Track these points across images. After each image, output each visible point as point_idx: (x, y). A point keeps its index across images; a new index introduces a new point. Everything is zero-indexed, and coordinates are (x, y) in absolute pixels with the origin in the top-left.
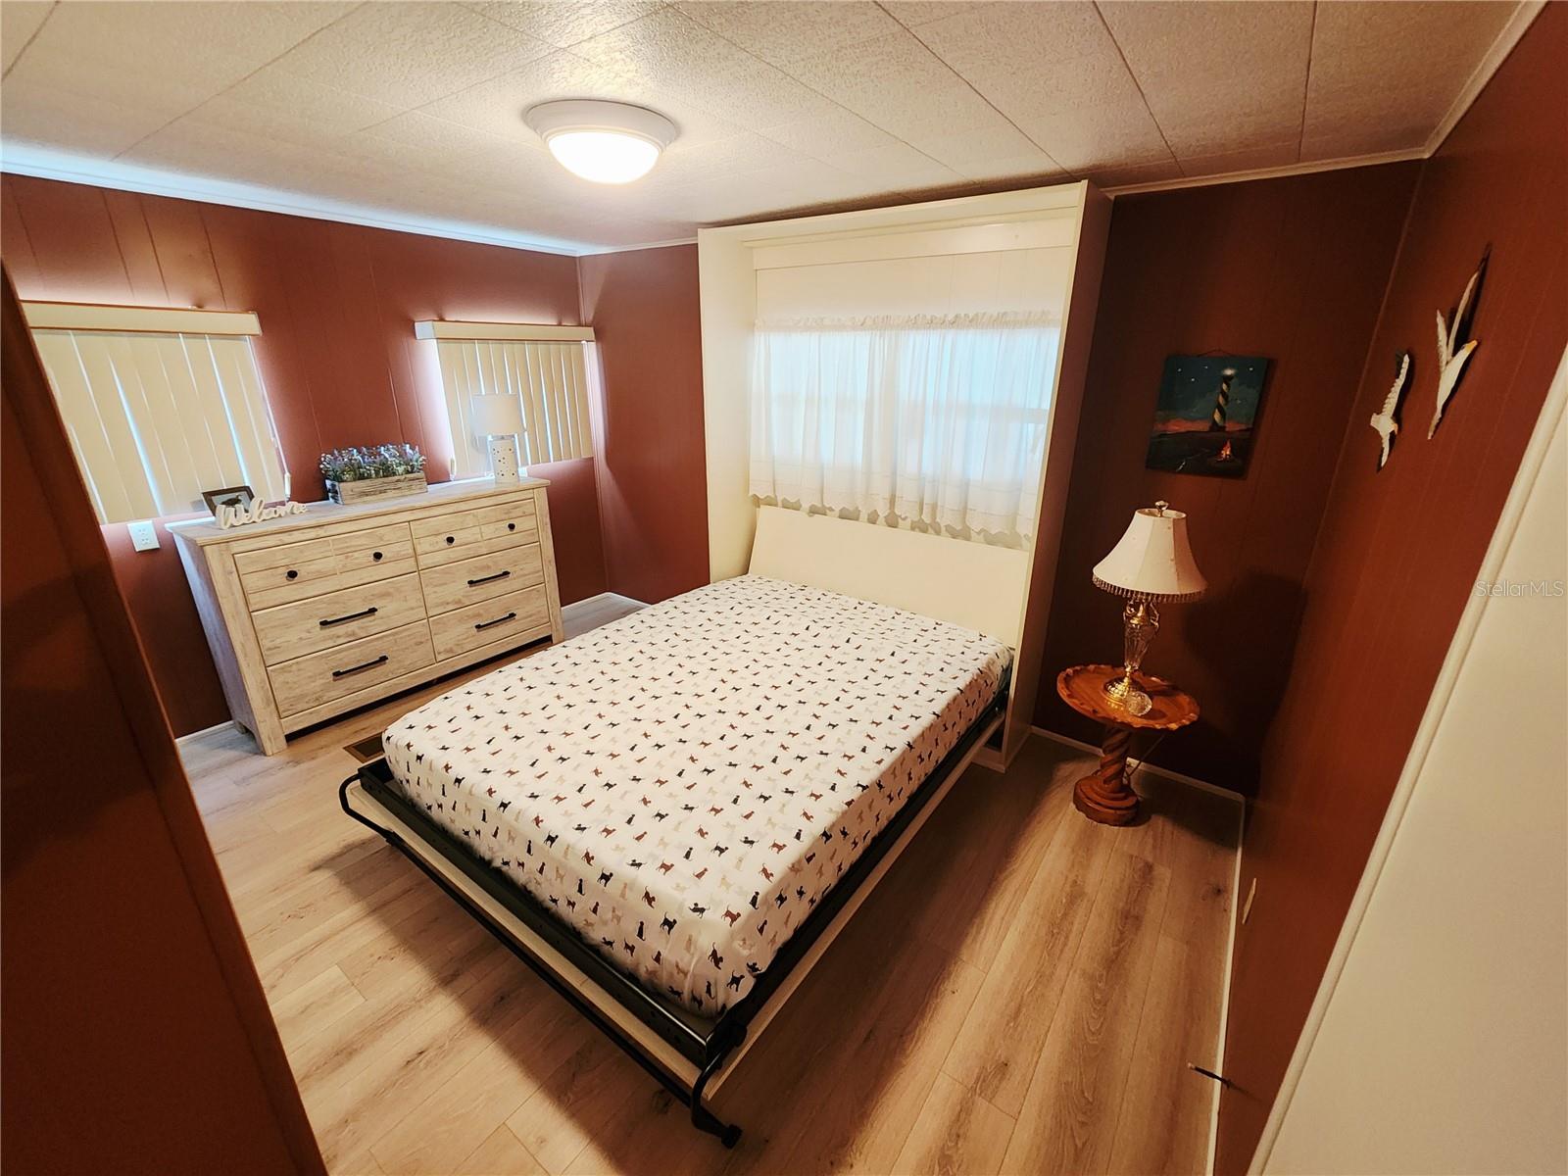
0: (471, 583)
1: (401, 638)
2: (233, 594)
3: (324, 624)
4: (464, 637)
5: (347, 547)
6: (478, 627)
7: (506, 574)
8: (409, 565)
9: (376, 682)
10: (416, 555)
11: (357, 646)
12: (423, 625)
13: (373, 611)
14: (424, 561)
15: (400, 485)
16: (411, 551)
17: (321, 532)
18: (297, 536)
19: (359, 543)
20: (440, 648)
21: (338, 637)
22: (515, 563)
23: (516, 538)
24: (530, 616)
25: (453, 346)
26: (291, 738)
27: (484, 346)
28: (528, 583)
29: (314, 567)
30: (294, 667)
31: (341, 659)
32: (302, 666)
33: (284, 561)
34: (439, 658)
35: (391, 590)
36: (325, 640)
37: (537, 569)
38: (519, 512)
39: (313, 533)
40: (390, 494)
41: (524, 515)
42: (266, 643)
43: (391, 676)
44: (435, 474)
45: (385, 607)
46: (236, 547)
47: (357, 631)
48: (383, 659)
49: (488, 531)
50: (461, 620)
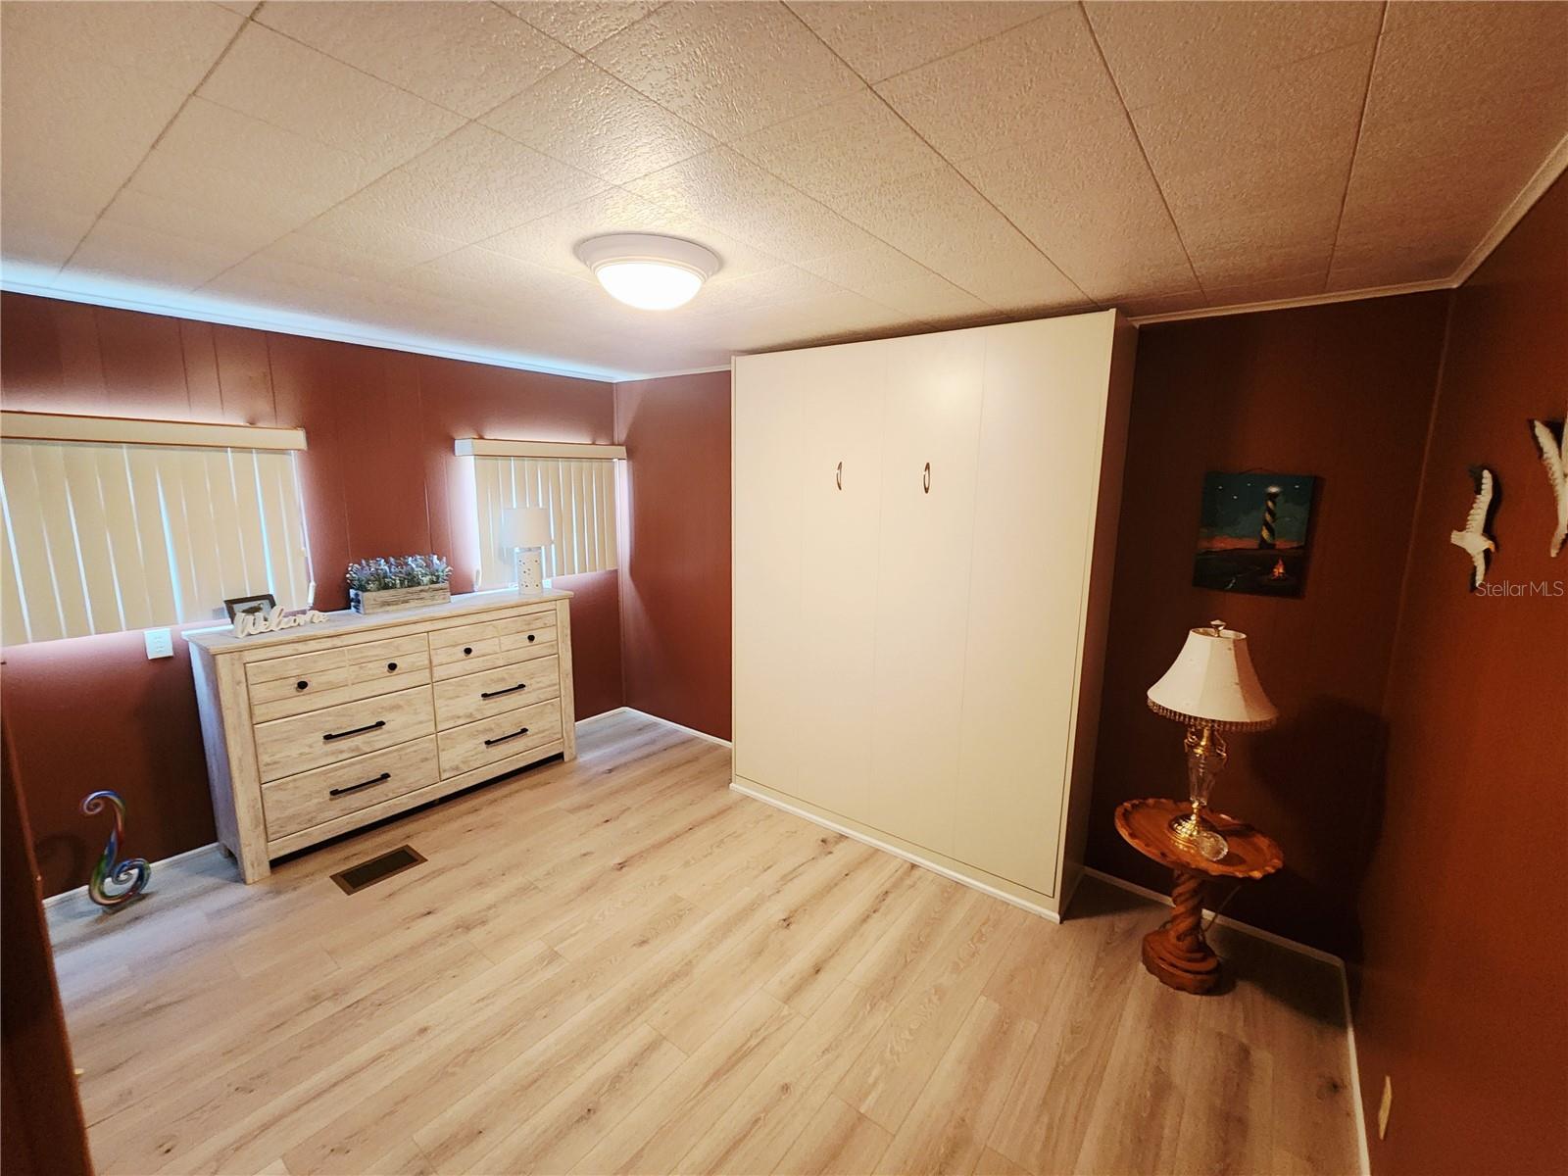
0: (485, 696)
1: (406, 754)
2: (238, 705)
3: (328, 738)
4: (473, 753)
5: (362, 658)
6: (488, 743)
7: (522, 686)
8: (424, 677)
9: (375, 801)
10: (431, 666)
11: (360, 762)
12: (432, 740)
13: (381, 724)
14: (439, 673)
15: (423, 595)
16: (427, 662)
17: (337, 642)
18: (313, 645)
19: (375, 653)
20: (445, 765)
21: (342, 752)
22: (532, 676)
23: (535, 649)
24: (543, 731)
25: (490, 462)
26: (276, 864)
27: (519, 462)
28: (543, 697)
29: (324, 678)
30: (291, 785)
31: (340, 777)
32: (299, 784)
33: (294, 671)
34: (444, 777)
35: (401, 703)
36: (327, 755)
37: (554, 682)
38: (539, 624)
39: (329, 643)
40: (412, 604)
41: (545, 627)
42: (265, 758)
43: (391, 795)
44: (459, 585)
45: (393, 721)
46: (248, 656)
47: (361, 746)
48: (385, 776)
49: (507, 642)
50: (472, 736)
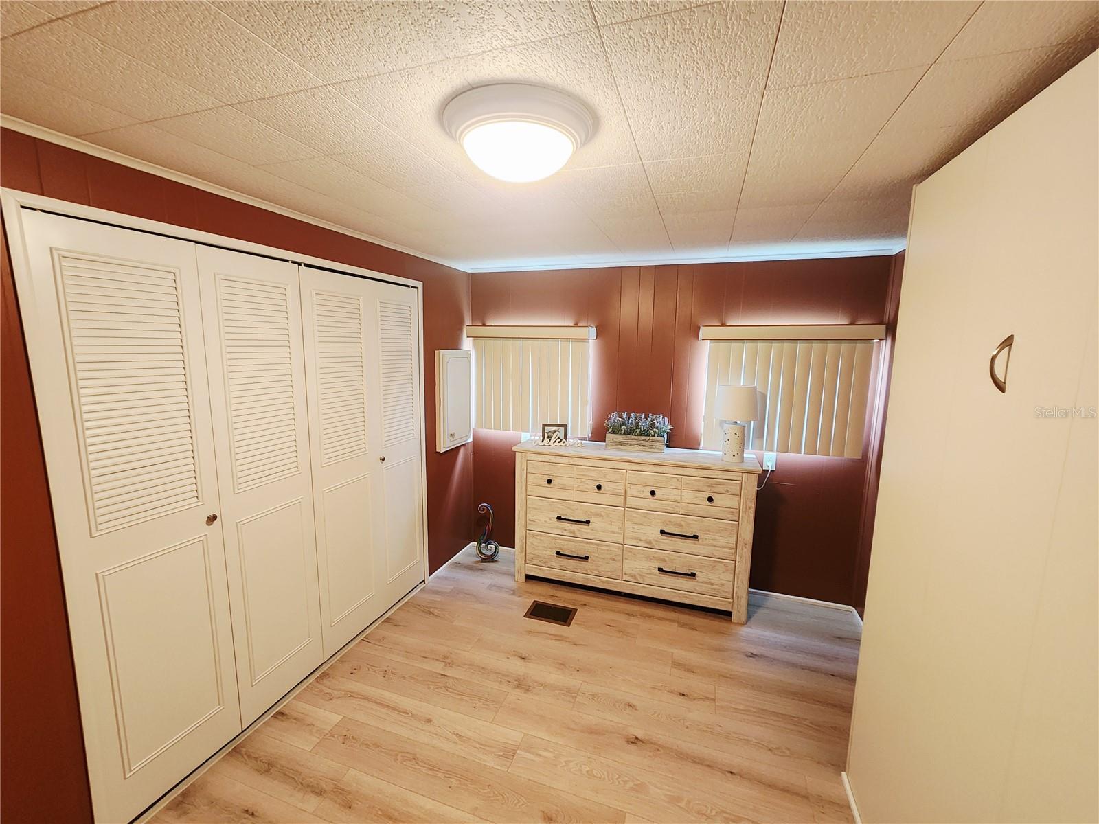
0: (663, 532)
1: (602, 550)
2: (522, 482)
3: (559, 518)
4: (648, 572)
5: (583, 475)
6: (660, 570)
7: (696, 537)
8: (620, 501)
9: (579, 571)
10: (625, 496)
11: (574, 541)
12: (619, 548)
13: (588, 522)
14: (630, 502)
15: (645, 443)
16: (623, 491)
17: (571, 461)
18: (558, 459)
19: (590, 475)
20: (625, 570)
21: (565, 530)
22: (708, 532)
23: (712, 510)
24: (712, 584)
25: (722, 345)
26: (529, 577)
27: (751, 345)
28: (716, 554)
29: (561, 482)
30: (538, 537)
31: (563, 545)
32: (542, 538)
33: (548, 471)
34: (625, 578)
35: (603, 514)
36: (557, 528)
37: (730, 545)
38: (720, 488)
39: (566, 460)
40: (636, 448)
41: (727, 493)
42: (529, 516)
43: (589, 572)
44: (679, 438)
45: (596, 523)
46: (530, 457)
47: (576, 531)
48: (586, 558)
49: (688, 496)
50: (650, 558)
